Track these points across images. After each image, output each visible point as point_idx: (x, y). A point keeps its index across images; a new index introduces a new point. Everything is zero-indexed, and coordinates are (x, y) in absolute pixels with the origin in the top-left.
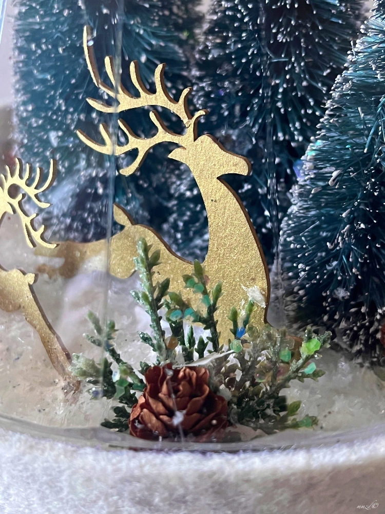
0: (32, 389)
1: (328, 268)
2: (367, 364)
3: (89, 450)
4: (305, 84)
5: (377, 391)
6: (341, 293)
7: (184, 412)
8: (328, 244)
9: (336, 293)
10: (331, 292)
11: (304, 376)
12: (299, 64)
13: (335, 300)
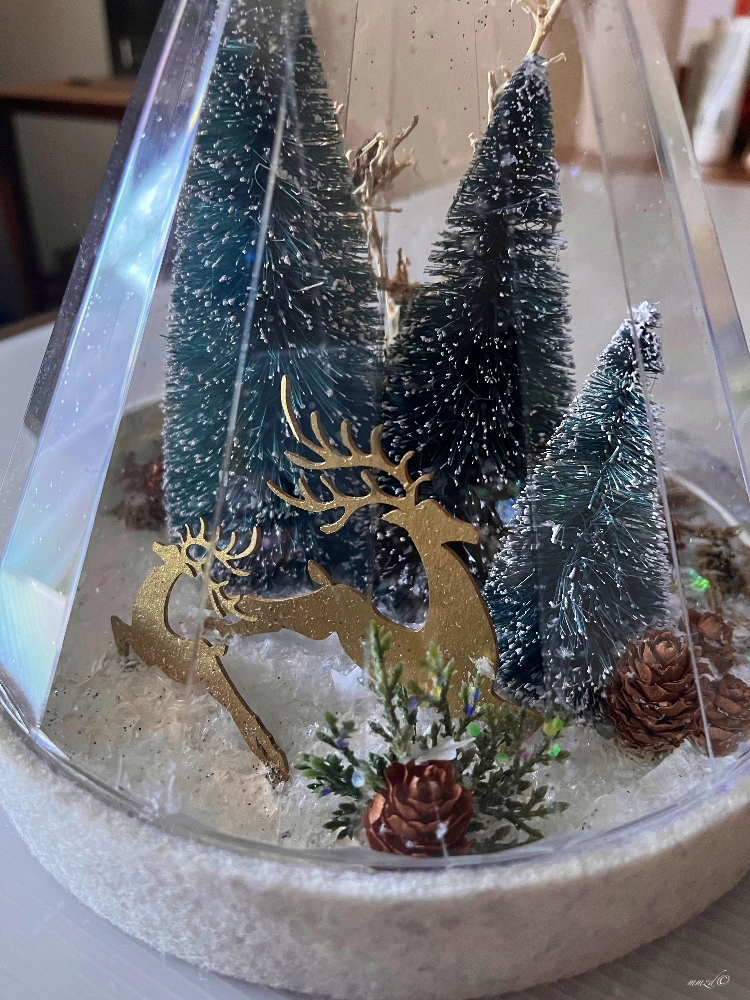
0: (230, 780)
1: (549, 626)
2: (591, 724)
3: (350, 874)
4: (510, 424)
5: (604, 754)
6: (565, 653)
7: (447, 822)
8: (551, 603)
9: (558, 652)
10: (552, 653)
11: (548, 758)
12: (506, 406)
13: (558, 660)
